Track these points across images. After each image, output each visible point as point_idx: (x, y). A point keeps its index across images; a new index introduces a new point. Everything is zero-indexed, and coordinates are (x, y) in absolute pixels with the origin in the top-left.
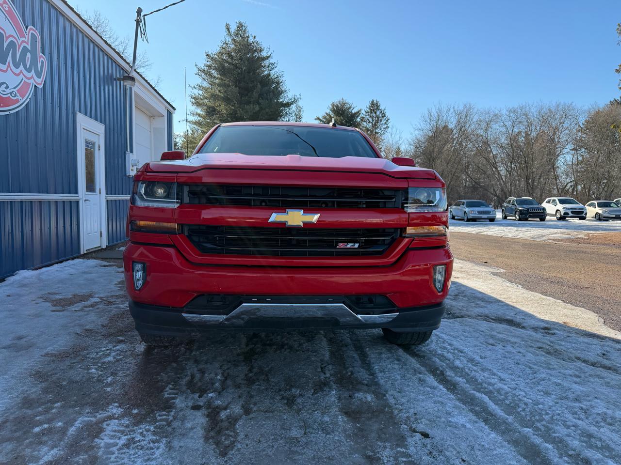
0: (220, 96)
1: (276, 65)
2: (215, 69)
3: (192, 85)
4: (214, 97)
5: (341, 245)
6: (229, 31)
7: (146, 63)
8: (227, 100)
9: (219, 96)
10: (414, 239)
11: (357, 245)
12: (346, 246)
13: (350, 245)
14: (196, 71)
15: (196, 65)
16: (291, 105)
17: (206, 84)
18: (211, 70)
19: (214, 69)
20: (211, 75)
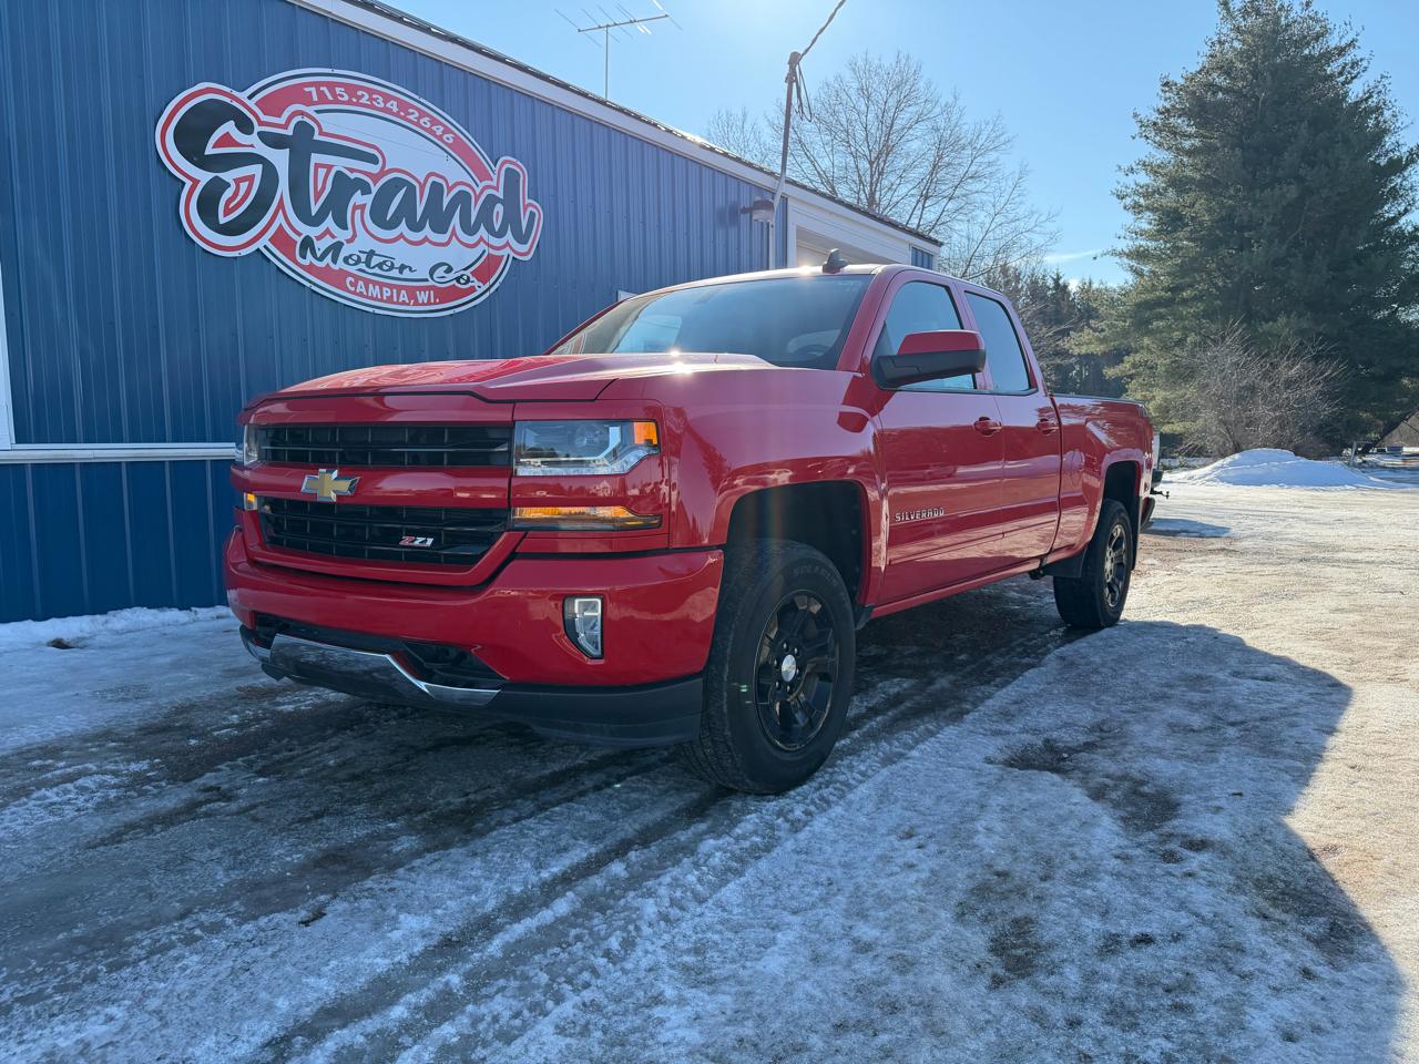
0: (1194, 179)
1: (1365, 64)
2: (1183, 113)
3: (1125, 166)
4: (1178, 184)
5: (406, 541)
6: (1228, 10)
7: (1002, 138)
8: (1209, 186)
9: (1191, 180)
10: (526, 534)
11: (430, 541)
12: (413, 541)
13: (418, 541)
14: (1136, 129)
15: (1135, 115)
16: (1407, 165)
17: (1162, 156)
18: (1172, 120)
19: (1180, 116)
20: (1174, 132)
